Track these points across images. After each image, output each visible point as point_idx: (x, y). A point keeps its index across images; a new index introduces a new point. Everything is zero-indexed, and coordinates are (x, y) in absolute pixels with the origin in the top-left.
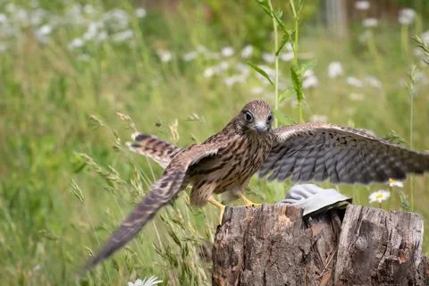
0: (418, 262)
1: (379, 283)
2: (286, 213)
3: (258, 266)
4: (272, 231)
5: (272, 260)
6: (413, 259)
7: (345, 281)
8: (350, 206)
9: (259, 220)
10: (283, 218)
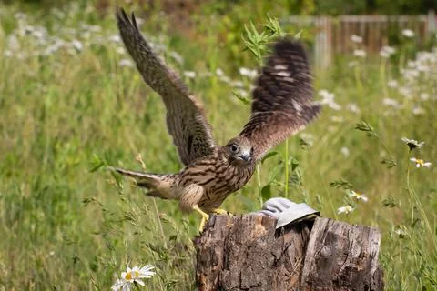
0: (374, 270)
1: (339, 287)
2: (262, 223)
3: (236, 267)
4: (249, 238)
5: (248, 262)
6: (369, 267)
7: (309, 283)
8: (318, 219)
9: (239, 227)
10: (259, 226)
